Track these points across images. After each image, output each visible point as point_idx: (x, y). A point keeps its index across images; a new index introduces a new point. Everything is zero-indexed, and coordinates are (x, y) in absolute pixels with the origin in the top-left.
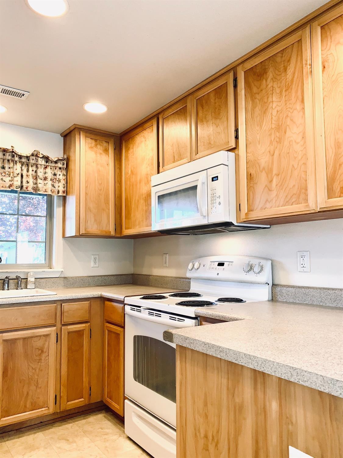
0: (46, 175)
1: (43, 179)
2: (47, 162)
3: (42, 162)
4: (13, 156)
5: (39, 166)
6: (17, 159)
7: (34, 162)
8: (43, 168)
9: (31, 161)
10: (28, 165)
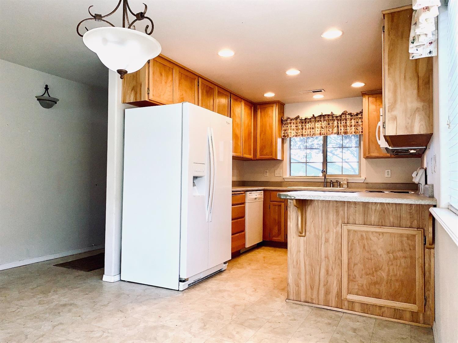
0: (352, 124)
1: (350, 126)
2: (351, 117)
3: (348, 117)
4: (333, 117)
5: (347, 119)
6: (335, 118)
7: (344, 118)
8: (349, 120)
9: (343, 118)
10: (341, 120)
